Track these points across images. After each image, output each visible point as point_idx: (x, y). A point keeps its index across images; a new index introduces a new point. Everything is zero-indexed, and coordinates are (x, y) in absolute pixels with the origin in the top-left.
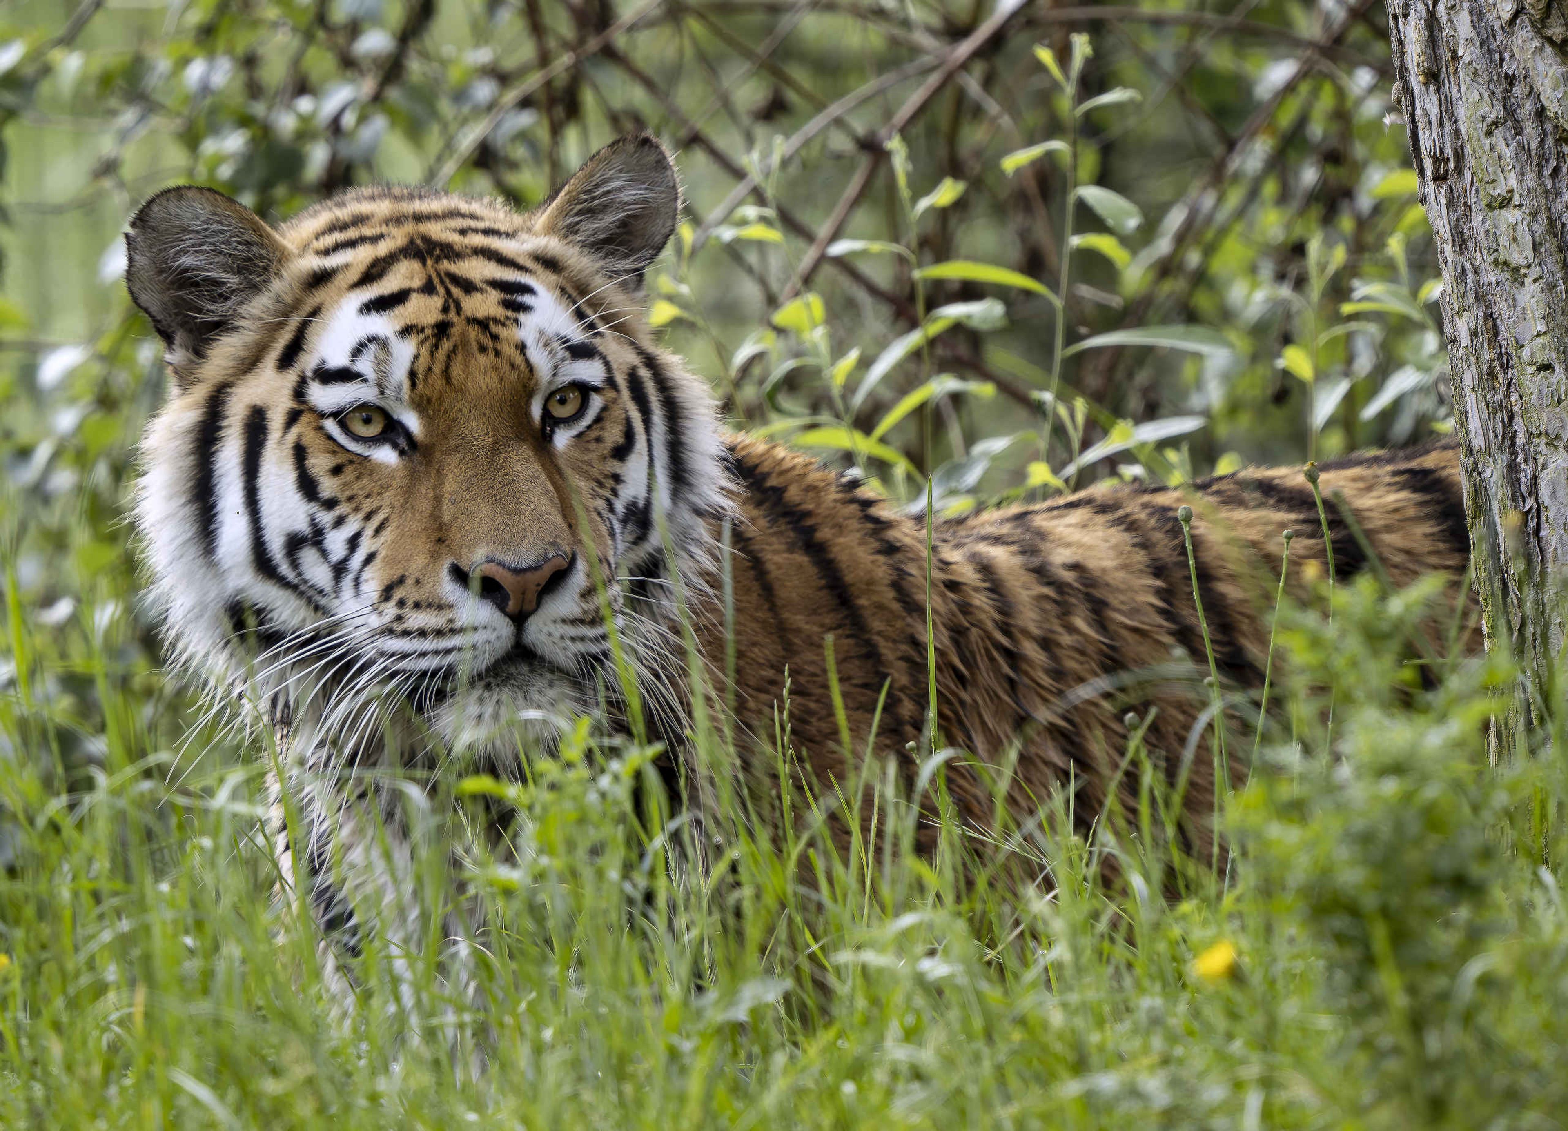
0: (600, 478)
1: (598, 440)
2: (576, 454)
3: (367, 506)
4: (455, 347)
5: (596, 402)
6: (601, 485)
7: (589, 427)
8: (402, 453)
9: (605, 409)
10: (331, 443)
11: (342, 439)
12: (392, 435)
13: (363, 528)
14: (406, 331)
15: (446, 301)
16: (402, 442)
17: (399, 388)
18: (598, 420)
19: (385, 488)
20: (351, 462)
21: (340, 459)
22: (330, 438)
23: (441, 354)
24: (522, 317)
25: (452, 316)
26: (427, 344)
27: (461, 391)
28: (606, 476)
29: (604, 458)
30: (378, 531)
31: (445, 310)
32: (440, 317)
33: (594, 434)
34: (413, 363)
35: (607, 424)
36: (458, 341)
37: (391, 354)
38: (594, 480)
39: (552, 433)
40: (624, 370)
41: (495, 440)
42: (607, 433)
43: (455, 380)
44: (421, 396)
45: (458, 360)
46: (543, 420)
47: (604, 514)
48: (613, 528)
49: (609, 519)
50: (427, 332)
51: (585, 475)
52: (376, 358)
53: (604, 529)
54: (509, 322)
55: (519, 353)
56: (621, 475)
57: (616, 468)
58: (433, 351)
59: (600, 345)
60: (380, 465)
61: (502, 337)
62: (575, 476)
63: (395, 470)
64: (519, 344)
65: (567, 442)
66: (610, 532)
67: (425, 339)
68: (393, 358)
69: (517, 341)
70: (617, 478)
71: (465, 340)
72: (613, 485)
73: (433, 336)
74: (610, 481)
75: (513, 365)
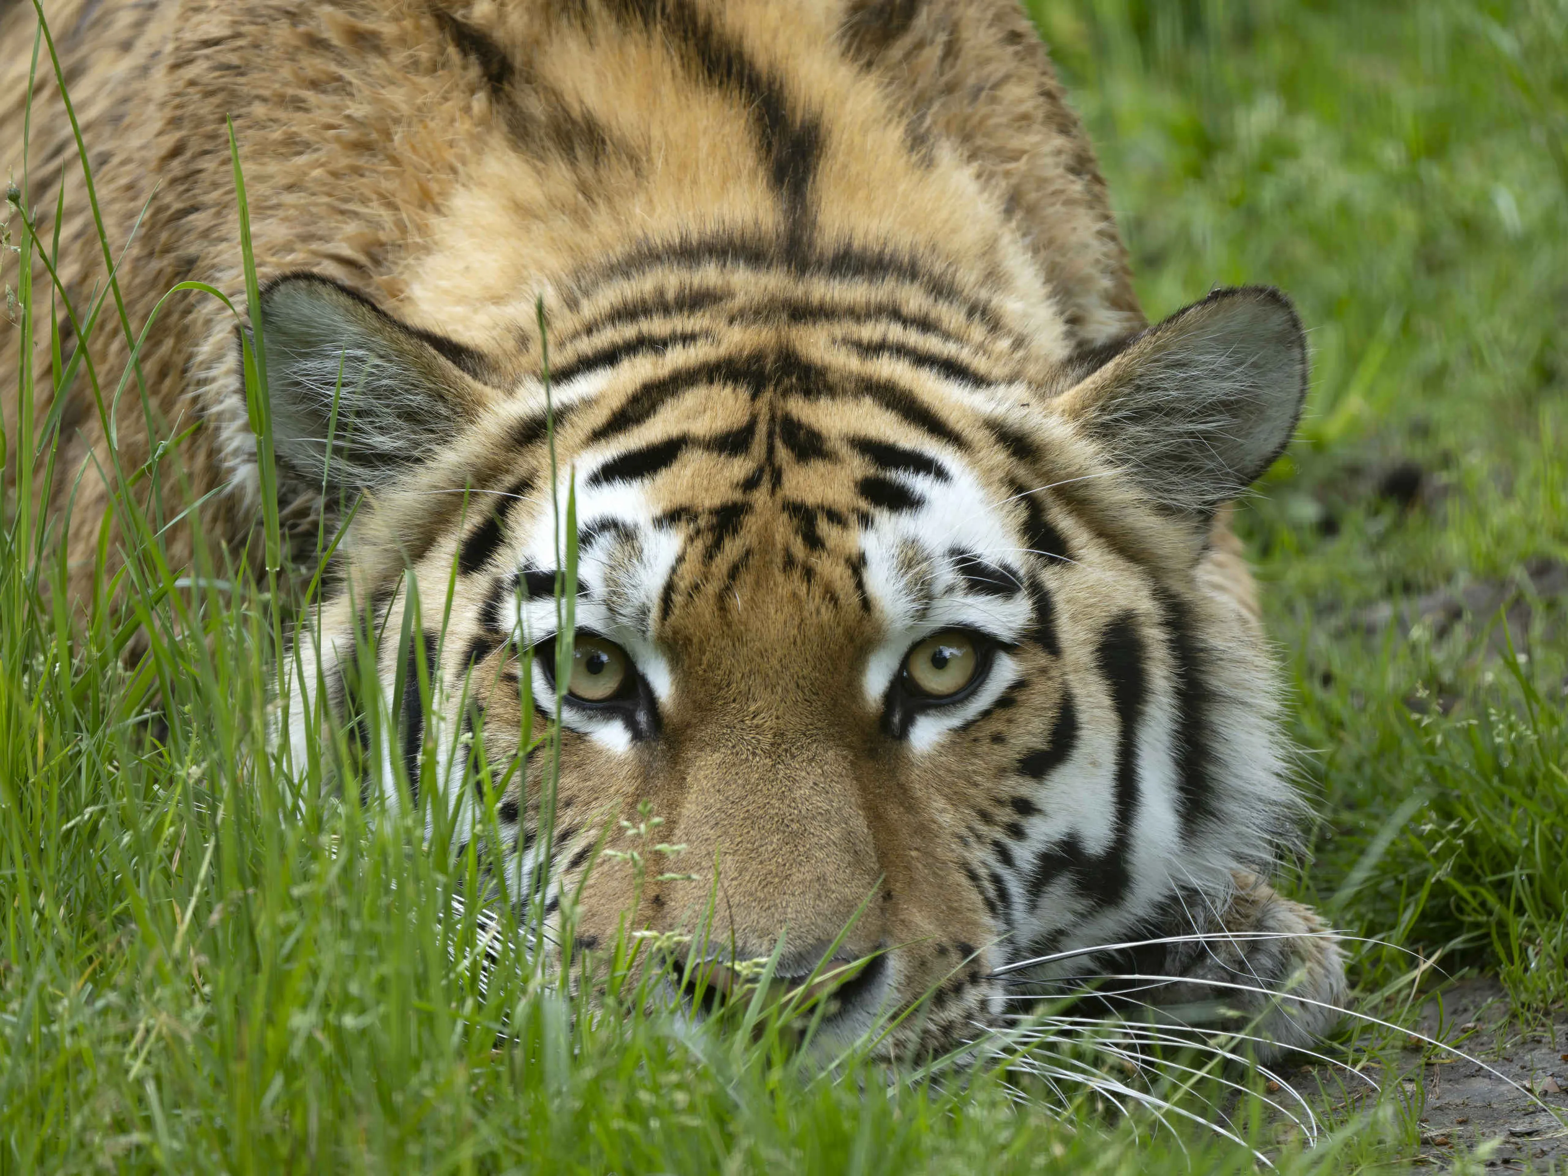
0: (986, 805)
1: (998, 739)
2: (950, 760)
4: (748, 553)
5: (1005, 671)
6: (986, 817)
7: (986, 714)
8: (637, 735)
9: (1020, 685)
11: (546, 698)
12: (627, 704)
14: (670, 518)
15: (761, 470)
16: (642, 717)
17: (644, 611)
18: (1006, 702)
19: (596, 793)
23: (722, 563)
24: (883, 518)
25: (761, 497)
26: (699, 544)
27: (738, 639)
28: (999, 802)
29: (1001, 772)
30: (577, 861)
31: (750, 484)
32: (737, 496)
33: (995, 726)
34: (674, 570)
35: (1022, 714)
36: (755, 544)
37: (639, 553)
38: (973, 807)
39: (908, 722)
40: (1101, 617)
41: (779, 734)
42: (1021, 730)
43: (734, 616)
44: (675, 632)
45: (747, 578)
46: (890, 697)
47: (983, 872)
48: (1003, 894)
49: (996, 879)
50: (702, 522)
51: (956, 799)
52: (611, 556)
53: (976, 898)
54: (853, 519)
55: (850, 572)
56: (1035, 800)
57: (1026, 788)
58: (709, 555)
59: (1050, 578)
60: (600, 752)
61: (830, 544)
62: (939, 803)
63: (621, 764)
64: (854, 558)
65: (937, 738)
66: (991, 906)
67: (698, 532)
68: (640, 560)
69: (854, 551)
70: (1025, 807)
71: (766, 540)
72: (1016, 818)
73: (712, 528)
74: (1008, 810)
75: (831, 596)
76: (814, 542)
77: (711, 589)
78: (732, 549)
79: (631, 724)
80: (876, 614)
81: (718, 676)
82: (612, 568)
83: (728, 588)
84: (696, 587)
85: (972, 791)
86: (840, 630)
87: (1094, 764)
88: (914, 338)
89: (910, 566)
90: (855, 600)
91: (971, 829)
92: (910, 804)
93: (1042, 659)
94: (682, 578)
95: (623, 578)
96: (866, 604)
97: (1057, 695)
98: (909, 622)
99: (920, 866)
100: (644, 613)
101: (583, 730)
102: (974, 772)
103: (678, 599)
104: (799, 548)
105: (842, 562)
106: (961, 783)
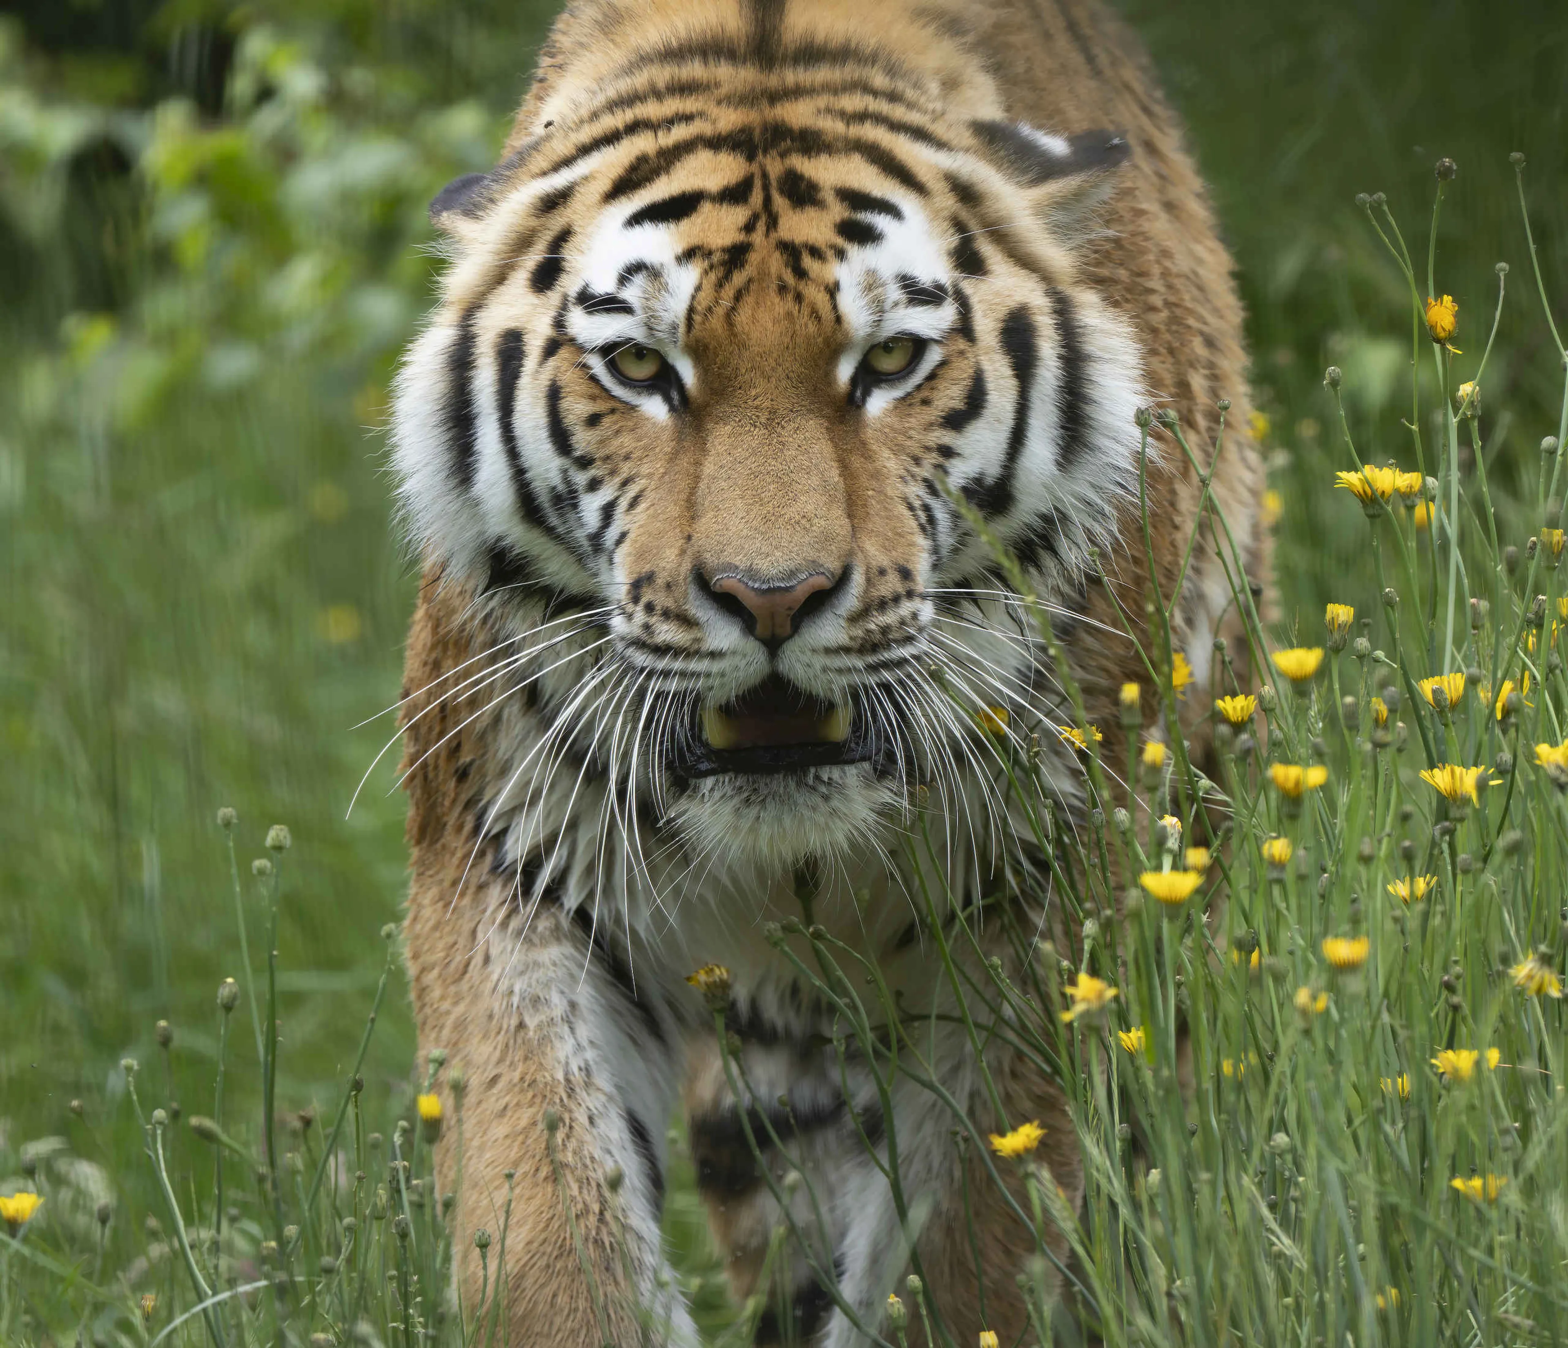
0: (918, 452)
1: (926, 402)
2: (892, 420)
3: (626, 469)
4: (750, 281)
5: (933, 356)
6: (917, 461)
7: (919, 387)
8: (672, 409)
9: (946, 363)
10: (593, 385)
11: (607, 380)
12: (663, 385)
13: (617, 498)
14: (689, 255)
15: (756, 217)
16: (675, 395)
17: (674, 327)
18: (932, 377)
19: (647, 451)
20: (613, 411)
21: (600, 406)
22: (593, 379)
23: (729, 292)
24: (854, 251)
25: (758, 237)
26: (713, 277)
27: (743, 346)
28: (928, 449)
29: (929, 427)
30: (634, 503)
31: (749, 227)
32: (741, 237)
33: (924, 394)
34: (693, 297)
35: (944, 384)
36: (754, 274)
37: (665, 288)
38: (908, 455)
39: (867, 393)
40: (1002, 312)
41: (773, 412)
42: (941, 394)
43: (738, 328)
44: (697, 341)
45: (749, 300)
46: (854, 380)
47: (917, 503)
48: (931, 520)
49: (927, 508)
50: (716, 258)
51: (898, 450)
52: (644, 292)
53: (914, 524)
54: (830, 254)
55: (828, 297)
56: (954, 446)
57: (947, 438)
58: (719, 285)
59: (969, 286)
60: (647, 419)
61: (812, 275)
62: (886, 453)
63: (663, 429)
64: (831, 285)
65: (884, 405)
66: (923, 528)
67: (712, 267)
68: (667, 291)
69: (831, 280)
70: (947, 452)
71: (763, 274)
72: (941, 460)
73: (723, 263)
74: (934, 455)
75: (815, 315)
76: (801, 273)
77: (720, 311)
78: (738, 278)
79: (668, 399)
80: (845, 325)
81: (728, 372)
82: (647, 299)
83: (733, 309)
84: (710, 309)
85: (909, 443)
86: (820, 340)
87: (998, 421)
88: (883, 107)
89: (870, 290)
90: (831, 317)
91: (908, 471)
92: (868, 455)
93: (961, 344)
94: (699, 304)
95: (656, 305)
96: (838, 320)
97: (971, 371)
98: (869, 330)
99: (874, 502)
100: (675, 328)
101: (634, 403)
102: (910, 428)
103: (697, 318)
104: (789, 278)
105: (822, 288)
106: (900, 438)
